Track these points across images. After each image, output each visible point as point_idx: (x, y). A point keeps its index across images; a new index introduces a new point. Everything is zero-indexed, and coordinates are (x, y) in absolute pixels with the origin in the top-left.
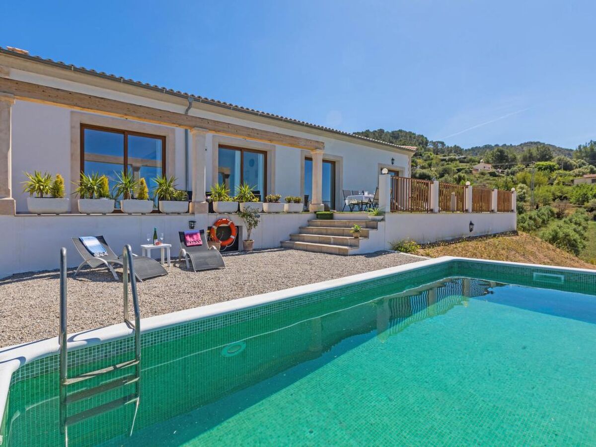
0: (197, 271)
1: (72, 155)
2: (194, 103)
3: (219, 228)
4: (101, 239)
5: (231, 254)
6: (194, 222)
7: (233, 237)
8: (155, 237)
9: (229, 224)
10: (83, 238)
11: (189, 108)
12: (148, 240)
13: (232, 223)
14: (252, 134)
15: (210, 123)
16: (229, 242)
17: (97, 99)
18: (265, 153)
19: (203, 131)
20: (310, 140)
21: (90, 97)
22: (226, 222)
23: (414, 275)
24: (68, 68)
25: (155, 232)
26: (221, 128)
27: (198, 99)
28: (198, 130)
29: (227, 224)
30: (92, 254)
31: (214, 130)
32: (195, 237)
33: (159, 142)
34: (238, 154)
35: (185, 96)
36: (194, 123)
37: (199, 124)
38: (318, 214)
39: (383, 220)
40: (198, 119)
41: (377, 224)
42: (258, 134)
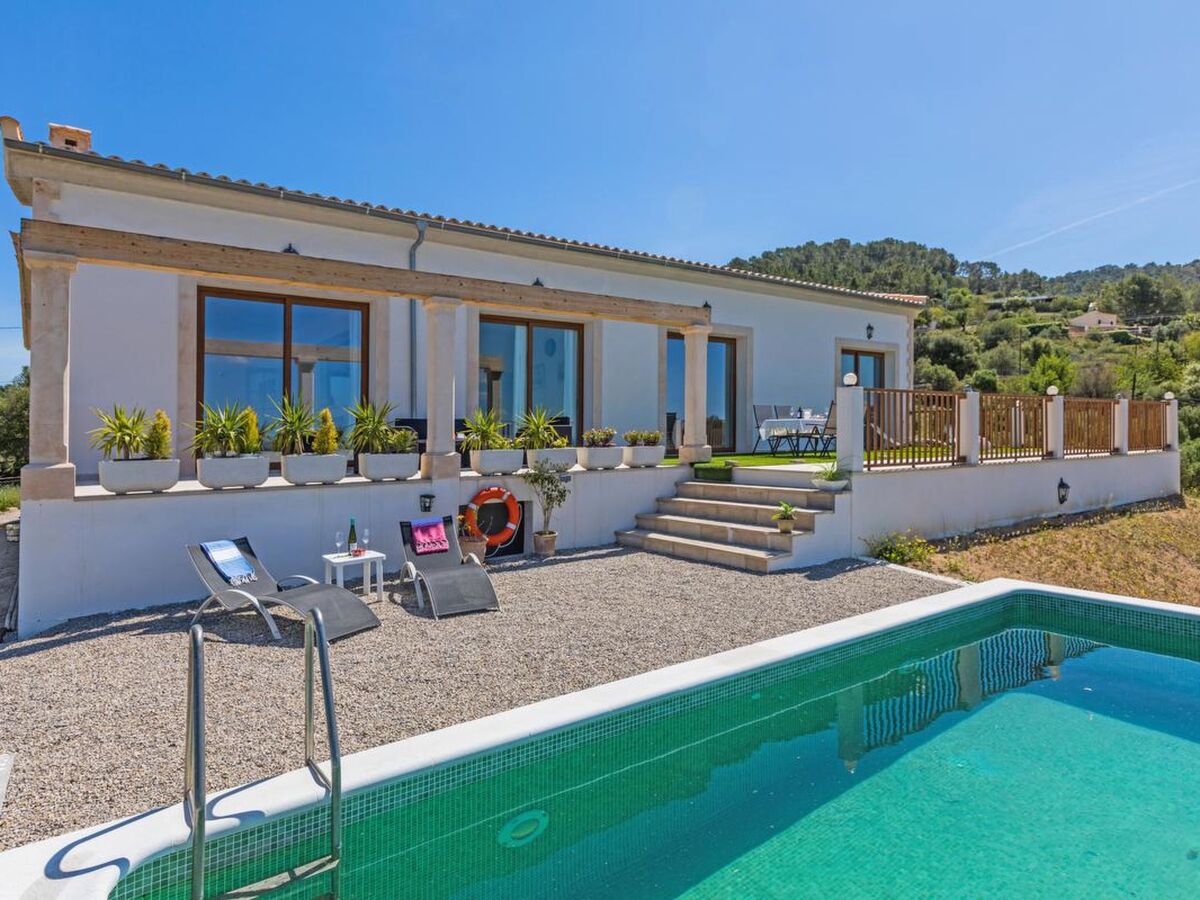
0: (440, 617)
1: (181, 353)
2: (429, 232)
3: (484, 509)
4: (243, 544)
5: (508, 564)
6: (431, 497)
7: (512, 526)
8: (352, 537)
9: (505, 497)
10: (208, 545)
11: (418, 243)
12: (338, 545)
13: (511, 496)
14: (554, 302)
15: (464, 284)
16: (503, 537)
17: (238, 253)
18: (579, 328)
19: (450, 303)
20: (679, 306)
21: (224, 248)
22: (499, 494)
23: (921, 632)
24: (175, 176)
25: (353, 527)
26: (486, 294)
27: (438, 223)
28: (440, 302)
29: (500, 497)
30: (227, 580)
31: (473, 300)
32: (433, 532)
33: (356, 316)
34: (521, 332)
35: (411, 219)
36: (431, 288)
37: (442, 289)
38: (697, 470)
39: (846, 489)
40: (439, 279)
41: (833, 498)
42: (565, 301)
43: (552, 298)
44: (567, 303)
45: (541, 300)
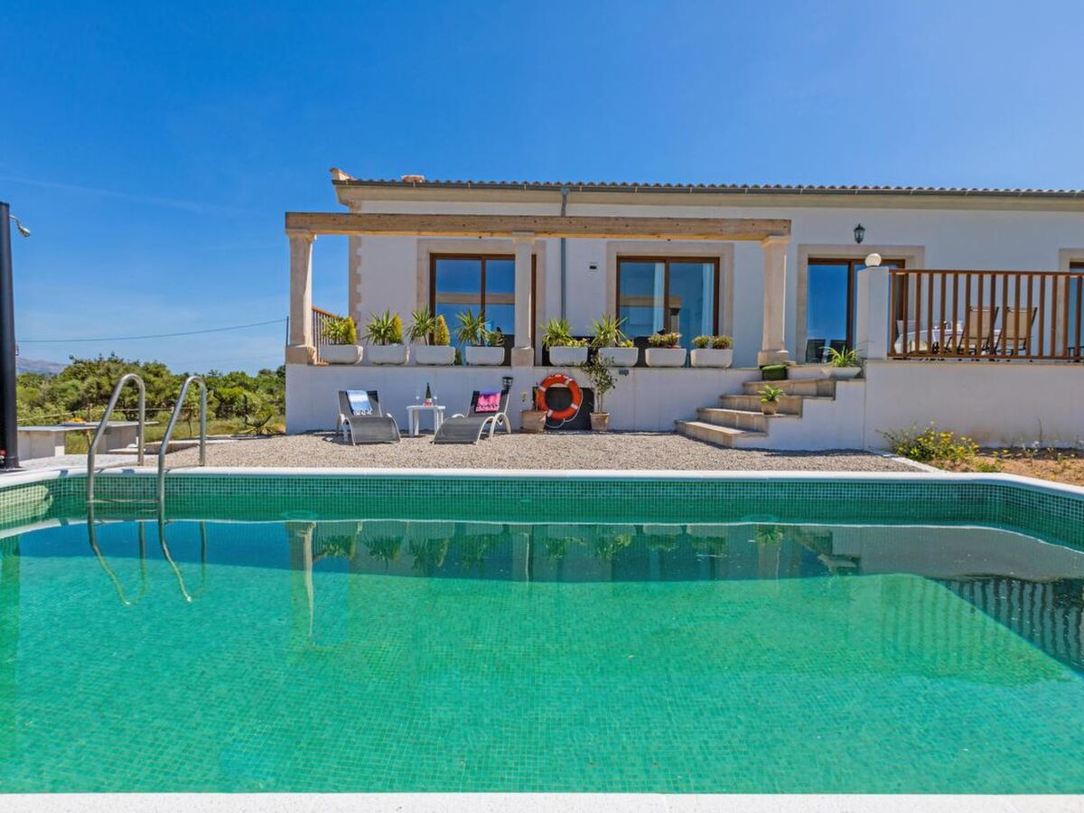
1: (418, 295)
2: (570, 196)
3: (550, 390)
4: (373, 395)
6: (510, 379)
7: (574, 406)
8: (429, 395)
9: (567, 382)
10: (349, 391)
11: (564, 205)
12: (418, 398)
13: (573, 383)
14: (616, 228)
15: (538, 221)
16: (568, 413)
17: (388, 217)
18: (716, 261)
19: (525, 236)
20: (752, 220)
21: (380, 215)
22: (562, 380)
25: (428, 388)
26: (555, 227)
27: (574, 188)
28: (518, 235)
29: (563, 383)
30: (352, 411)
31: (546, 232)
32: (492, 398)
34: (660, 268)
35: (557, 188)
36: (511, 227)
37: (521, 226)
38: (764, 372)
39: (860, 376)
40: (518, 219)
41: (835, 384)
42: (627, 226)
43: (614, 225)
44: (629, 228)
45: (605, 228)
